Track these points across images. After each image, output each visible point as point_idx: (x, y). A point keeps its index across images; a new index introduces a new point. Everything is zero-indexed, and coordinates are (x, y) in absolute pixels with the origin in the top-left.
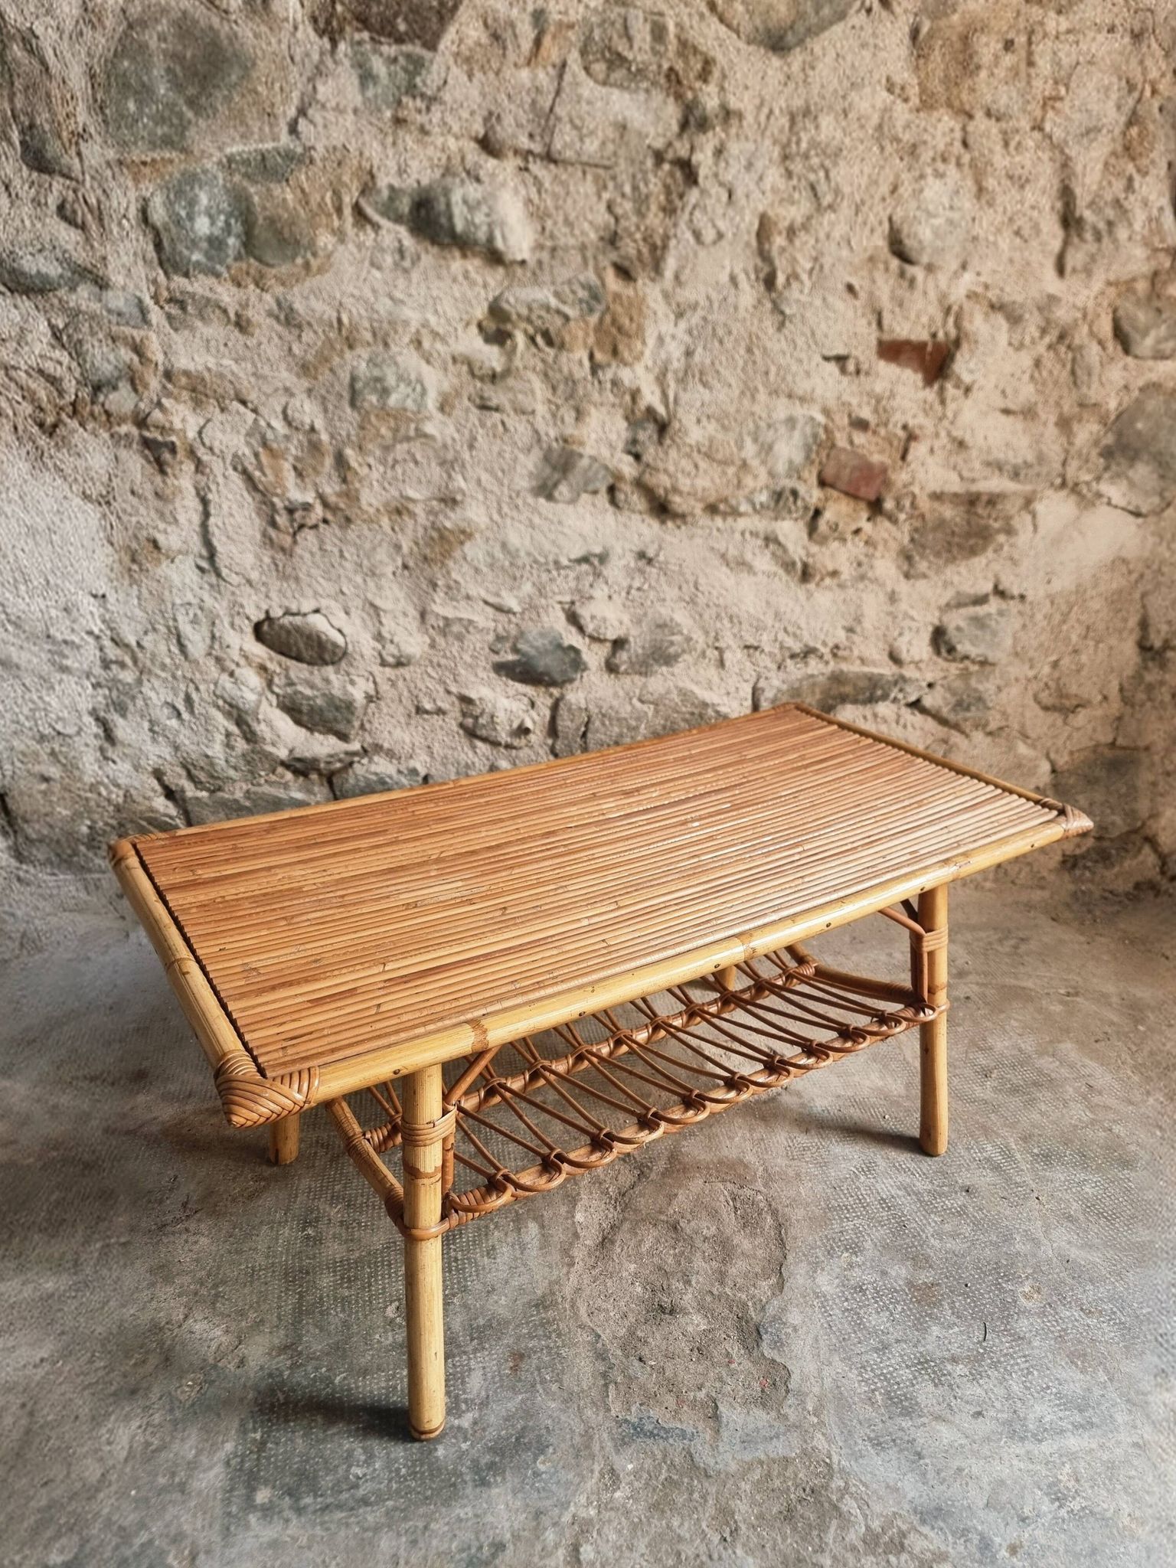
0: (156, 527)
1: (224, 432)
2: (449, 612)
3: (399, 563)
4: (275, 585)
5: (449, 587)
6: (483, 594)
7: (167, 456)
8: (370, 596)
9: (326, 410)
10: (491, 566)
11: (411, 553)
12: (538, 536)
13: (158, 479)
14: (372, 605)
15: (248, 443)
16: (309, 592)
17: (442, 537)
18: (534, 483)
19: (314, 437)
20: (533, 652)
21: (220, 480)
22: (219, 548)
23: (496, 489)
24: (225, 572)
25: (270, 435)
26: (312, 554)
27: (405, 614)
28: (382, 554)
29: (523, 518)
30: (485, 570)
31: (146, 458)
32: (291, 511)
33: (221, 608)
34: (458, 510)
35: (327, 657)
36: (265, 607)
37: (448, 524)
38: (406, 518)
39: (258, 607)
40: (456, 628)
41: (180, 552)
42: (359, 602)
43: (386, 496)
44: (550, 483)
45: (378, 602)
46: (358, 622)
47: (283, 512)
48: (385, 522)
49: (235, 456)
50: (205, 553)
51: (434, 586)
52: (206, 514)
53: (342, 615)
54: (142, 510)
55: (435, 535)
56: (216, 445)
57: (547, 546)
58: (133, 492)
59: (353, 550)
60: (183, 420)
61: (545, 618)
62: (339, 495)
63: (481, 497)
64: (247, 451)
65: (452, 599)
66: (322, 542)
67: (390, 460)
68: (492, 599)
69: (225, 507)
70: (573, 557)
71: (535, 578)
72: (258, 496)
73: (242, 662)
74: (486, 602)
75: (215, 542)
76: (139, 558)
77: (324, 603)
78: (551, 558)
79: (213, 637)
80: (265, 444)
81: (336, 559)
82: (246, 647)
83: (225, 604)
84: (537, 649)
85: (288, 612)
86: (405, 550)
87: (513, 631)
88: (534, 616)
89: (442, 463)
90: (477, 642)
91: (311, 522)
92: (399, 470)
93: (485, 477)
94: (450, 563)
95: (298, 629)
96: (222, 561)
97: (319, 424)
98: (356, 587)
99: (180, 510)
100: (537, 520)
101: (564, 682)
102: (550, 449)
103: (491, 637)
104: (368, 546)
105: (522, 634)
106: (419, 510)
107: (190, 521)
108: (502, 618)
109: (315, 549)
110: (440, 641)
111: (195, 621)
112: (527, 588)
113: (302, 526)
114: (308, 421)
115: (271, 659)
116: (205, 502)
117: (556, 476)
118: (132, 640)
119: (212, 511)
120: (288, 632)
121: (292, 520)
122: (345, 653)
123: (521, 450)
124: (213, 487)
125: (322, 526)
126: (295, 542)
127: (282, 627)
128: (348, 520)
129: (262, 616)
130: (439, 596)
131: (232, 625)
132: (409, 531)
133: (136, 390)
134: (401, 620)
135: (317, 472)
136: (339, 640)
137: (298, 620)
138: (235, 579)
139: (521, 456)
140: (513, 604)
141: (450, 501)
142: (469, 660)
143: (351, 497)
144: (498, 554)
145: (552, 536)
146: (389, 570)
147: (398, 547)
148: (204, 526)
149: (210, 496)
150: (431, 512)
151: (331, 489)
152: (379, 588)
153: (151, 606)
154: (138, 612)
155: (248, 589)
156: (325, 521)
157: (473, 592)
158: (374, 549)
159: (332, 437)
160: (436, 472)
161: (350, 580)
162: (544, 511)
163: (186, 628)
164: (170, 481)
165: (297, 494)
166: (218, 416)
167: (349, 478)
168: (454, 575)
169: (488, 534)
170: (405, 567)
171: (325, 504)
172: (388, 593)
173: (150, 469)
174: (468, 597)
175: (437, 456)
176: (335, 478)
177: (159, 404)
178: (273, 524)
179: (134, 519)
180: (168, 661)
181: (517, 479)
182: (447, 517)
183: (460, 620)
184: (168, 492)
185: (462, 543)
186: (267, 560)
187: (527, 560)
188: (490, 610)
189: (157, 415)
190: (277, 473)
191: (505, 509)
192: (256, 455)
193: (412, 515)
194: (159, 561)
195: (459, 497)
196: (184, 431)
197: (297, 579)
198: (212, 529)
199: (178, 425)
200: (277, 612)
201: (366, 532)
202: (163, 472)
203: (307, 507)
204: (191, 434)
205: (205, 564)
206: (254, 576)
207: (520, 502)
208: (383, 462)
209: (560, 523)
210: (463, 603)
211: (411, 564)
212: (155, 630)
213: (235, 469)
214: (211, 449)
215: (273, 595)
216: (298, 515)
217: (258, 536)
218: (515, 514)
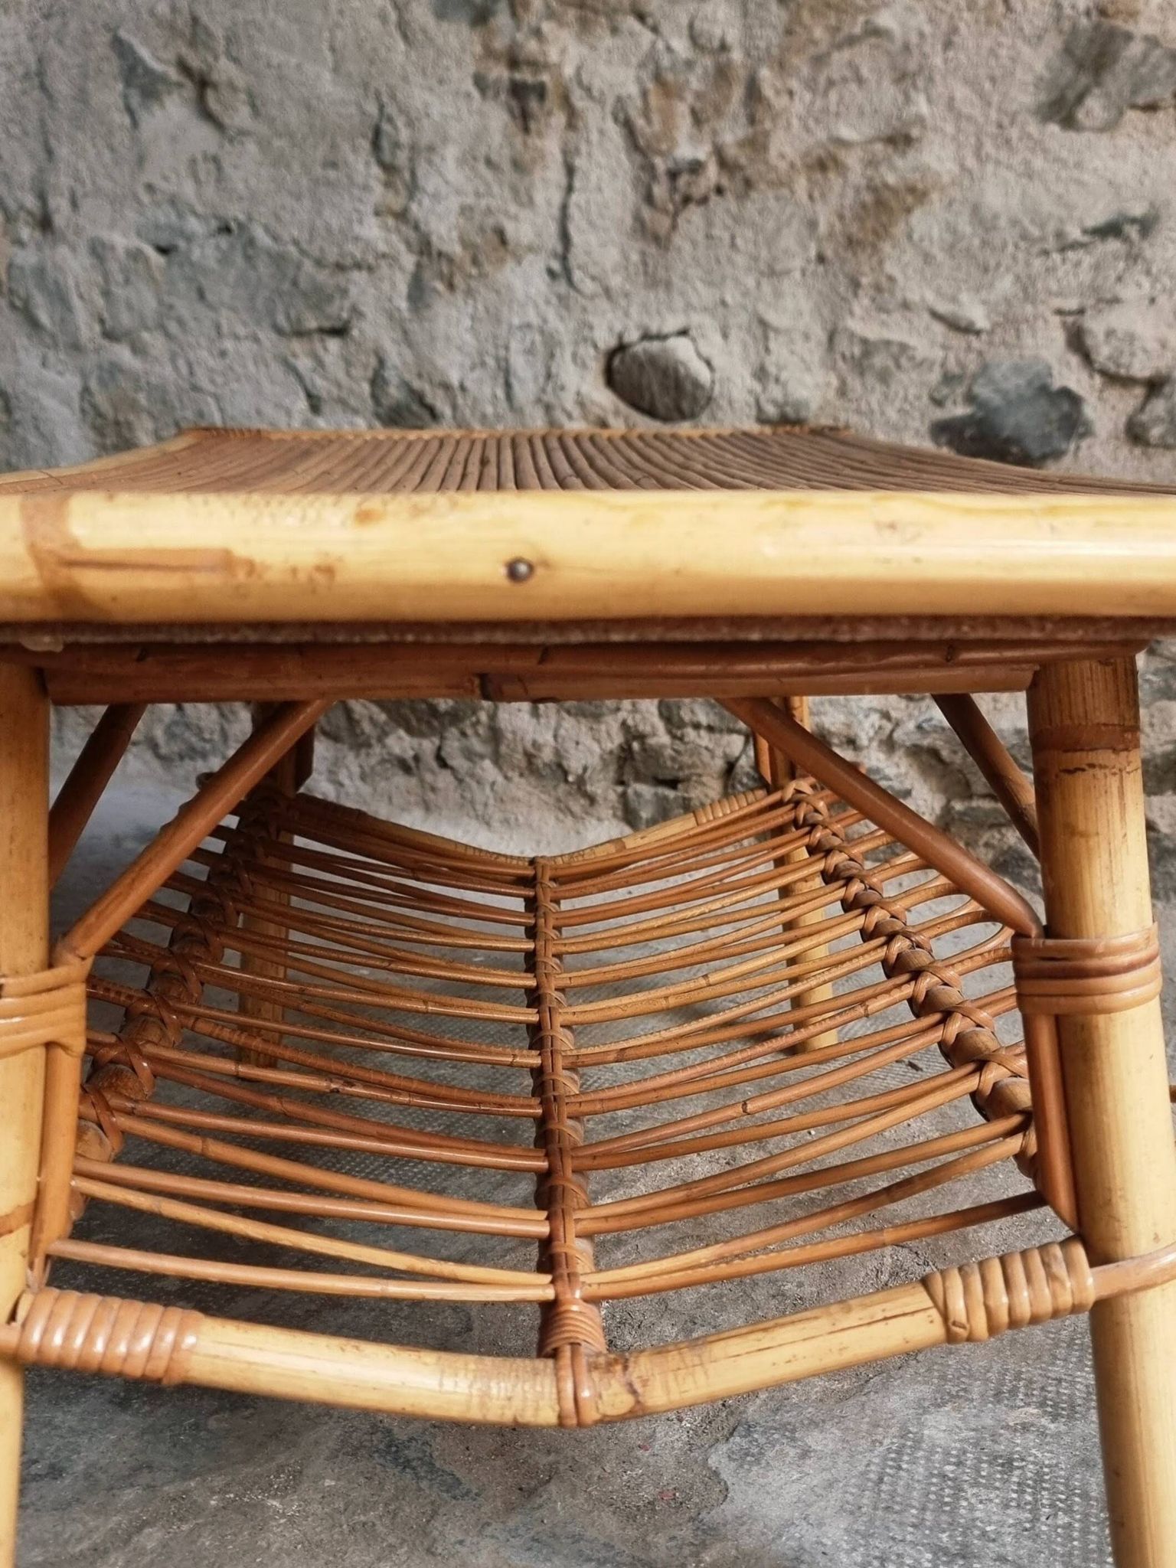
0: (506, 213)
1: (609, 62)
2: (872, 331)
3: (813, 253)
4: (640, 295)
5: (878, 288)
6: (930, 297)
7: (533, 104)
8: (761, 308)
9: (745, 14)
10: (950, 249)
11: (831, 234)
12: (1035, 189)
13: (518, 140)
14: (763, 324)
15: (639, 80)
16: (679, 303)
17: (880, 203)
18: (1043, 97)
19: (723, 58)
20: (996, 400)
21: (595, 137)
22: (576, 237)
23: (977, 112)
24: (577, 275)
25: (665, 61)
26: (694, 244)
27: (807, 337)
28: (788, 240)
29: (1016, 161)
30: (940, 256)
31: (511, 112)
32: (673, 175)
33: (563, 328)
34: (911, 154)
35: (685, 405)
36: (618, 327)
37: (891, 179)
38: (832, 175)
39: (611, 329)
40: (879, 360)
41: (531, 249)
42: (743, 318)
43: (811, 141)
44: (1071, 95)
45: (771, 317)
46: (737, 349)
47: (664, 180)
48: (801, 184)
49: (619, 100)
50: (559, 248)
51: (856, 285)
52: (570, 189)
53: (717, 338)
54: (496, 189)
55: (868, 198)
56: (597, 85)
57: (1047, 206)
58: (489, 162)
59: (749, 234)
60: (563, 51)
61: (1028, 340)
62: (742, 144)
63: (950, 129)
64: (633, 90)
65: (882, 309)
66: (709, 224)
67: (822, 80)
68: (943, 308)
69: (593, 178)
70: (1091, 223)
71: (1020, 268)
72: (638, 158)
73: (576, 412)
74: (936, 315)
75: (572, 230)
76: (482, 258)
77: (696, 319)
78: (1051, 228)
79: (549, 376)
80: (658, 78)
81: (724, 251)
82: (585, 389)
83: (572, 325)
84: (1004, 394)
85: (647, 336)
86: (823, 228)
87: (972, 366)
88: (1010, 337)
89: (902, 77)
90: (912, 385)
91: (698, 191)
92: (833, 96)
93: (961, 92)
94: (886, 247)
95: (652, 360)
96: (577, 256)
97: (733, 36)
98: (746, 294)
99: (539, 184)
100: (1038, 163)
101: (1044, 457)
102: (1074, 27)
103: (935, 376)
104: (770, 225)
105: (985, 368)
106: (853, 160)
107: (549, 203)
108: (957, 341)
109: (700, 237)
110: (854, 383)
111: (530, 351)
112: (1005, 285)
113: (687, 200)
114: (718, 32)
115: (617, 413)
116: (570, 171)
117: (1084, 80)
118: (454, 378)
119: (577, 184)
120: (641, 365)
121: (673, 189)
122: (710, 399)
123: (1027, 40)
124: (584, 148)
125: (714, 198)
126: (674, 227)
127: (635, 357)
128: (748, 184)
129: (613, 342)
130: (862, 304)
131: (574, 356)
132: (834, 199)
133: (514, 14)
134: (800, 346)
135: (718, 112)
136: (703, 374)
137: (654, 346)
138: (589, 286)
139: (1026, 51)
140: (979, 317)
141: (900, 140)
142: (892, 414)
143: (756, 144)
144: (965, 227)
145: (1060, 189)
146: (797, 263)
147: (813, 225)
148: (564, 208)
149: (579, 162)
150: (872, 163)
151: (731, 134)
152: (778, 294)
153: (485, 330)
154: (468, 338)
155: (603, 304)
156: (719, 191)
157: (914, 296)
158: (778, 230)
159: (748, 54)
160: (888, 94)
161: (737, 282)
162: (1053, 145)
163: (518, 362)
164: (534, 141)
165: (687, 150)
166: (608, 41)
167: (759, 116)
168: (890, 268)
169: (955, 193)
170: (821, 259)
171: (723, 163)
172: (789, 303)
173: (514, 128)
174: (906, 306)
175: (893, 67)
176: (743, 120)
177: (537, 33)
178: (649, 199)
179: (483, 203)
180: (489, 410)
181: (1014, 92)
182: (893, 168)
183: (888, 343)
184: (527, 157)
185: (908, 211)
186: (635, 257)
187: (1010, 235)
188: (938, 328)
189: (532, 46)
190: (668, 119)
191: (989, 147)
192: (644, 94)
193: (841, 167)
194: (501, 261)
195: (915, 132)
196: (559, 66)
197: (668, 285)
198: (573, 211)
199: (553, 56)
200: (632, 336)
201: (772, 203)
202: (526, 130)
203: (696, 168)
204: (569, 71)
205: (556, 266)
206: (616, 281)
207: (1014, 133)
208: (811, 85)
209: (1079, 165)
210: (897, 316)
211: (829, 253)
212: (483, 364)
213: (616, 119)
214: (588, 90)
215: (634, 311)
216: (683, 181)
217: (629, 221)
218: (1003, 155)
